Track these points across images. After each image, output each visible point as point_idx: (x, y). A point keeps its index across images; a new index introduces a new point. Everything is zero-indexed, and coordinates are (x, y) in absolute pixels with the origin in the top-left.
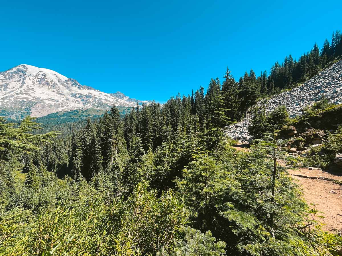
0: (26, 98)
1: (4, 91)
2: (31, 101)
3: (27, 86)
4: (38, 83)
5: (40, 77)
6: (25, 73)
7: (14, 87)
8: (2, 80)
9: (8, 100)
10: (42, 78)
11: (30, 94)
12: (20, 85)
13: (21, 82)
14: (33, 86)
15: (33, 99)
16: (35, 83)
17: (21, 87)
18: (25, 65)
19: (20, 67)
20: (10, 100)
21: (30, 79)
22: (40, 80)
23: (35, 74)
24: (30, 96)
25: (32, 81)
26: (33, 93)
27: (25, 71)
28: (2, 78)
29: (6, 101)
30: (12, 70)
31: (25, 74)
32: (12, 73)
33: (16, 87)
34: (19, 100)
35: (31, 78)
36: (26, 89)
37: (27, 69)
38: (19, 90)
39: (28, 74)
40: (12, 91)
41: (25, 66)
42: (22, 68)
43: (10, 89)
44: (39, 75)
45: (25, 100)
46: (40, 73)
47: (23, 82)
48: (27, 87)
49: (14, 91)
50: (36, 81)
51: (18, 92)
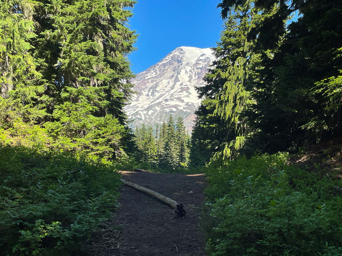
0: (175, 106)
1: (151, 97)
2: (182, 110)
3: (181, 84)
4: (197, 77)
5: (201, 66)
6: (181, 62)
7: (165, 88)
8: (151, 79)
9: (153, 111)
10: (204, 66)
11: (182, 99)
12: (171, 84)
13: (173, 79)
14: (188, 83)
15: (185, 106)
16: (192, 77)
17: (172, 88)
18: (182, 47)
19: (176, 53)
20: (155, 111)
21: (186, 72)
22: (199, 70)
23: (194, 61)
24: (183, 101)
25: (189, 74)
26: (187, 96)
27: (181, 58)
28: (152, 76)
29: (151, 112)
30: (166, 60)
31: (180, 64)
32: (164, 65)
33: (166, 89)
34: (166, 109)
35: (188, 68)
36: (179, 90)
37: (184, 54)
38: (170, 93)
39: (184, 63)
40: (161, 96)
41: (182, 50)
42: (178, 54)
43: (158, 92)
44: (200, 62)
45: (174, 110)
46: (201, 58)
47: (177, 77)
48: (181, 87)
49: (163, 95)
50: (194, 73)
51: (168, 97)
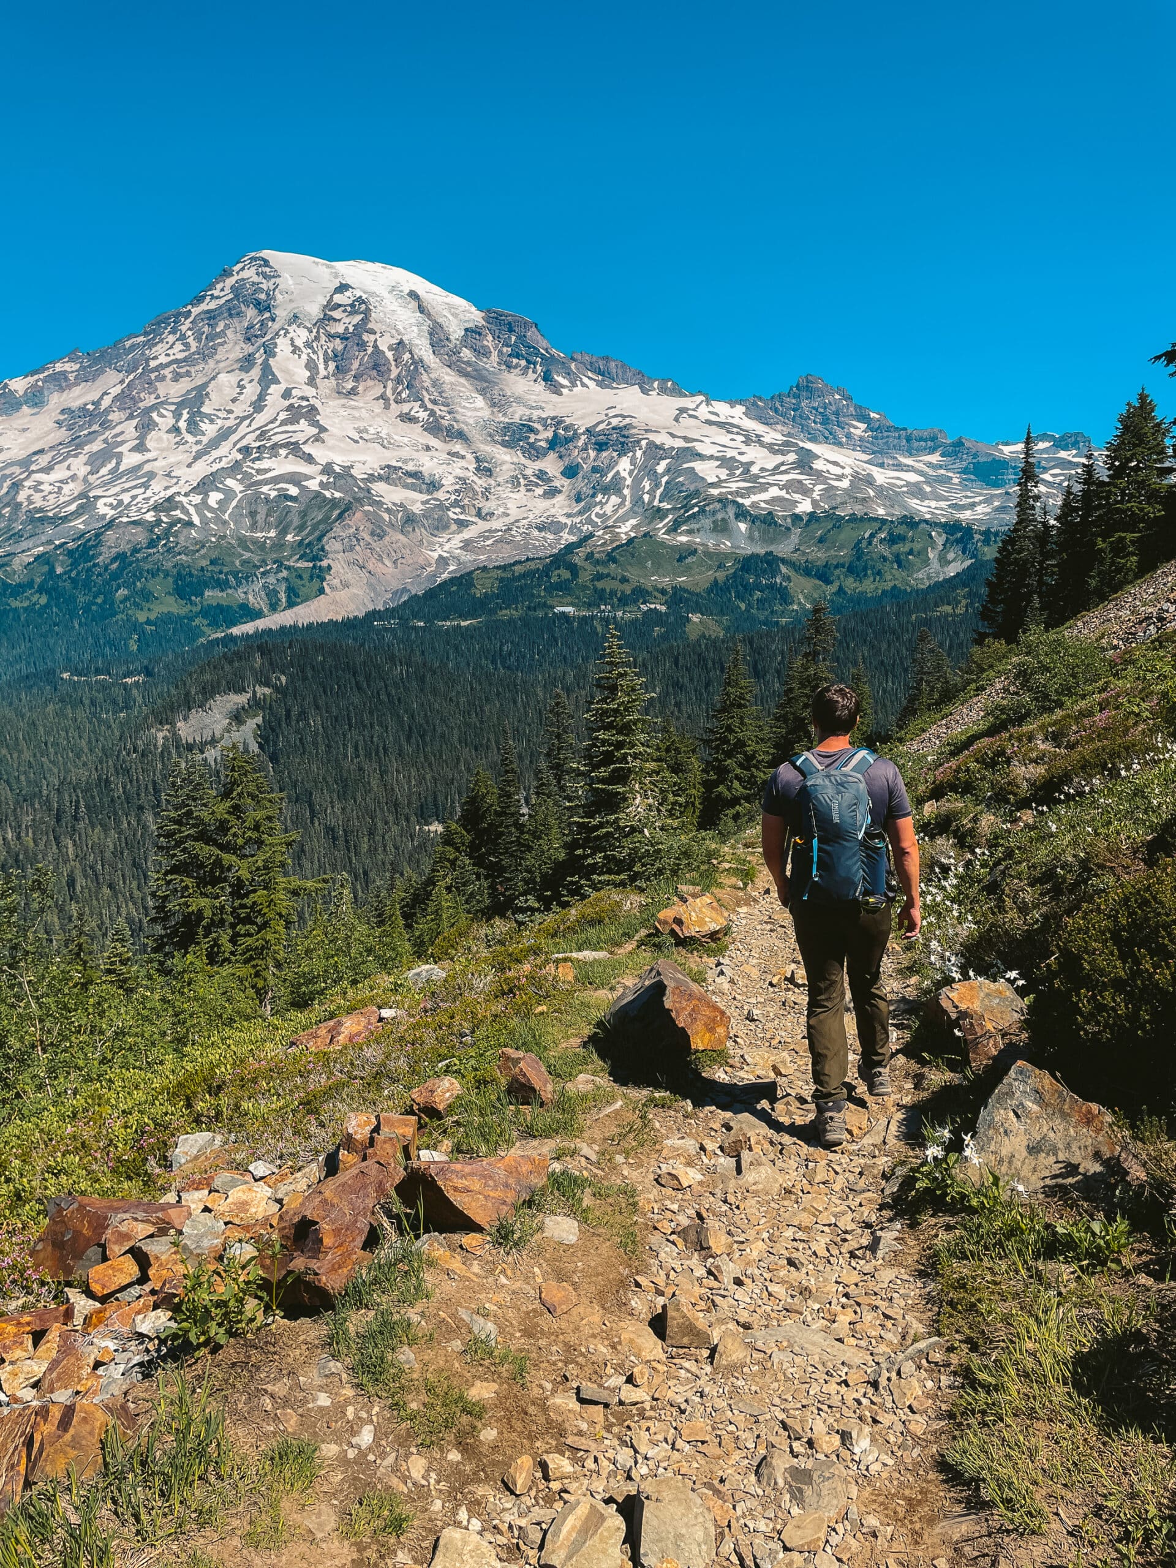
0: (295, 479)
1: (190, 438)
2: (318, 494)
3: (287, 394)
4: (332, 366)
5: (340, 329)
6: (268, 308)
7: (230, 406)
8: (171, 369)
9: (221, 496)
10: (351, 329)
11: (307, 449)
12: (252, 391)
13: (256, 372)
14: (310, 392)
15: (325, 479)
16: (316, 366)
17: (258, 405)
18: (266, 253)
19: (245, 274)
20: (229, 493)
21: (296, 350)
22: (338, 344)
23: (314, 310)
24: (309, 459)
25: (304, 357)
26: (317, 439)
27: (268, 295)
28: (172, 357)
29: (214, 498)
30: (213, 297)
31: (267, 315)
32: (211, 317)
33: (240, 409)
34: (265, 489)
35: (301, 336)
36: (283, 416)
37: (278, 280)
38: (254, 426)
39: (282, 313)
40: (224, 435)
41: (266, 263)
42: (256, 279)
43: (212, 421)
44: (337, 314)
45: (294, 491)
46: (338, 298)
47: (266, 369)
48: (287, 403)
49: (231, 431)
50: (321, 354)
51: (250, 440)
